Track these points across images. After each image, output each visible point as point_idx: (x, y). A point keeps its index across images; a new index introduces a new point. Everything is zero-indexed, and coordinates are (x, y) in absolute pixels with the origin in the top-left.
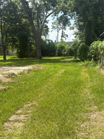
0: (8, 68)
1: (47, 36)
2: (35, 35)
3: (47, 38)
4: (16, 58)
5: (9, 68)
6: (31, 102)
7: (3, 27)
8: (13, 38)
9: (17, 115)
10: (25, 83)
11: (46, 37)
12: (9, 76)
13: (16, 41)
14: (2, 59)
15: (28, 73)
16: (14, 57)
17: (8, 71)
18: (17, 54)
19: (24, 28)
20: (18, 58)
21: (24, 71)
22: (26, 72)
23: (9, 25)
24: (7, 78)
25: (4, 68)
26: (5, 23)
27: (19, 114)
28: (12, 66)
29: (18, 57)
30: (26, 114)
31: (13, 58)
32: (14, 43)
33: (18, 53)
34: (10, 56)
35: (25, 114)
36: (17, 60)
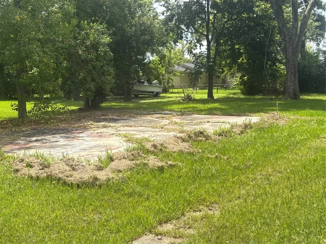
0: (201, 119)
1: (322, 42)
2: (285, 41)
3: (321, 47)
4: (236, 96)
5: (205, 118)
6: (207, 206)
7: (212, 23)
8: (233, 49)
9: (157, 235)
10: (216, 157)
11: (318, 45)
12: (190, 137)
13: (240, 55)
14: (205, 96)
15: (242, 132)
16: (234, 94)
17: (197, 125)
18: (240, 85)
19: (258, 24)
20: (242, 96)
21: (232, 127)
22: (237, 130)
23: (225, 20)
24: (183, 140)
25: (195, 119)
26: (215, 15)
27: (161, 234)
28: (214, 114)
29: (243, 93)
30: (176, 238)
31: (231, 96)
32: (234, 61)
33: (243, 83)
34: (227, 91)
35: (174, 237)
36: (238, 99)
